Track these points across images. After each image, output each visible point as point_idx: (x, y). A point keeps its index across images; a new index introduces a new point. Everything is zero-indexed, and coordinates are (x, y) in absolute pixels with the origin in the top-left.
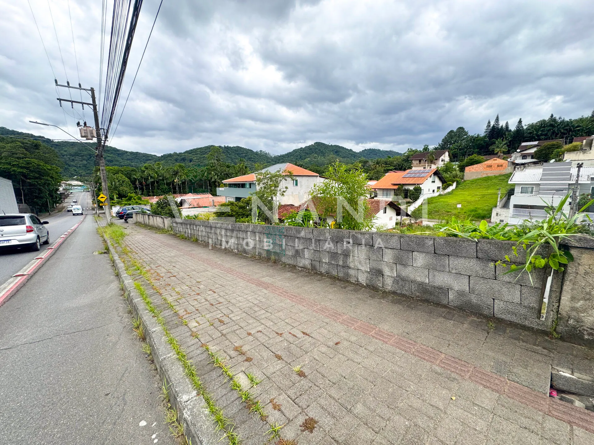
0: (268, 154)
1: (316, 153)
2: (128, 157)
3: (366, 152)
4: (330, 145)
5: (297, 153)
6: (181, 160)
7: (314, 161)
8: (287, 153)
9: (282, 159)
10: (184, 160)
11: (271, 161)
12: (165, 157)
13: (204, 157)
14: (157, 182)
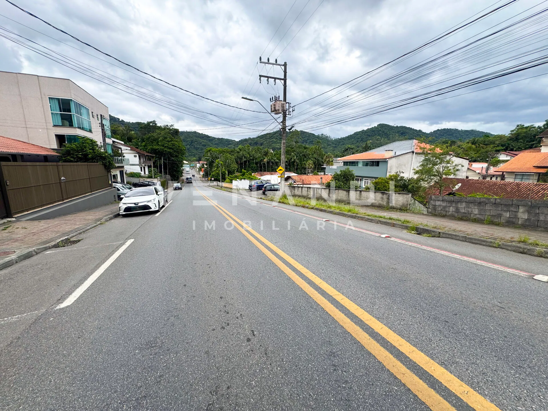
0: (329, 137)
1: (379, 135)
2: (216, 142)
3: (438, 132)
4: (395, 126)
5: (358, 136)
6: (254, 144)
7: (376, 143)
8: (347, 136)
9: (342, 142)
10: (256, 143)
11: (331, 143)
12: (243, 142)
13: (273, 141)
14: (249, 161)
